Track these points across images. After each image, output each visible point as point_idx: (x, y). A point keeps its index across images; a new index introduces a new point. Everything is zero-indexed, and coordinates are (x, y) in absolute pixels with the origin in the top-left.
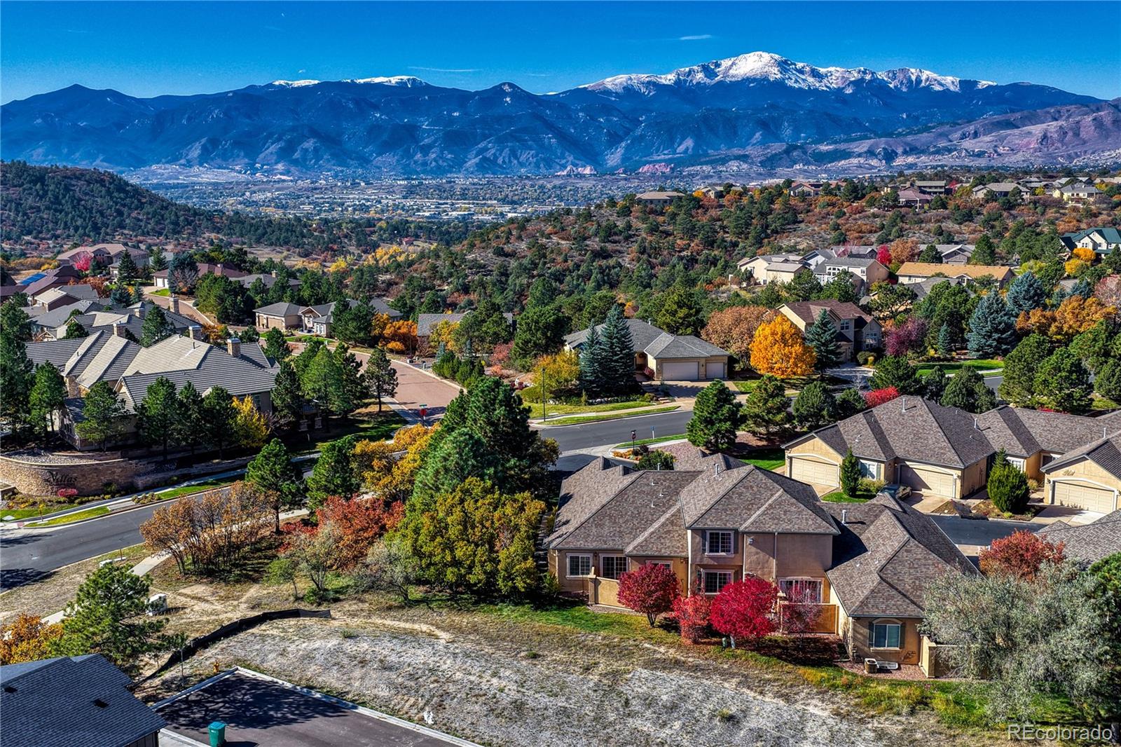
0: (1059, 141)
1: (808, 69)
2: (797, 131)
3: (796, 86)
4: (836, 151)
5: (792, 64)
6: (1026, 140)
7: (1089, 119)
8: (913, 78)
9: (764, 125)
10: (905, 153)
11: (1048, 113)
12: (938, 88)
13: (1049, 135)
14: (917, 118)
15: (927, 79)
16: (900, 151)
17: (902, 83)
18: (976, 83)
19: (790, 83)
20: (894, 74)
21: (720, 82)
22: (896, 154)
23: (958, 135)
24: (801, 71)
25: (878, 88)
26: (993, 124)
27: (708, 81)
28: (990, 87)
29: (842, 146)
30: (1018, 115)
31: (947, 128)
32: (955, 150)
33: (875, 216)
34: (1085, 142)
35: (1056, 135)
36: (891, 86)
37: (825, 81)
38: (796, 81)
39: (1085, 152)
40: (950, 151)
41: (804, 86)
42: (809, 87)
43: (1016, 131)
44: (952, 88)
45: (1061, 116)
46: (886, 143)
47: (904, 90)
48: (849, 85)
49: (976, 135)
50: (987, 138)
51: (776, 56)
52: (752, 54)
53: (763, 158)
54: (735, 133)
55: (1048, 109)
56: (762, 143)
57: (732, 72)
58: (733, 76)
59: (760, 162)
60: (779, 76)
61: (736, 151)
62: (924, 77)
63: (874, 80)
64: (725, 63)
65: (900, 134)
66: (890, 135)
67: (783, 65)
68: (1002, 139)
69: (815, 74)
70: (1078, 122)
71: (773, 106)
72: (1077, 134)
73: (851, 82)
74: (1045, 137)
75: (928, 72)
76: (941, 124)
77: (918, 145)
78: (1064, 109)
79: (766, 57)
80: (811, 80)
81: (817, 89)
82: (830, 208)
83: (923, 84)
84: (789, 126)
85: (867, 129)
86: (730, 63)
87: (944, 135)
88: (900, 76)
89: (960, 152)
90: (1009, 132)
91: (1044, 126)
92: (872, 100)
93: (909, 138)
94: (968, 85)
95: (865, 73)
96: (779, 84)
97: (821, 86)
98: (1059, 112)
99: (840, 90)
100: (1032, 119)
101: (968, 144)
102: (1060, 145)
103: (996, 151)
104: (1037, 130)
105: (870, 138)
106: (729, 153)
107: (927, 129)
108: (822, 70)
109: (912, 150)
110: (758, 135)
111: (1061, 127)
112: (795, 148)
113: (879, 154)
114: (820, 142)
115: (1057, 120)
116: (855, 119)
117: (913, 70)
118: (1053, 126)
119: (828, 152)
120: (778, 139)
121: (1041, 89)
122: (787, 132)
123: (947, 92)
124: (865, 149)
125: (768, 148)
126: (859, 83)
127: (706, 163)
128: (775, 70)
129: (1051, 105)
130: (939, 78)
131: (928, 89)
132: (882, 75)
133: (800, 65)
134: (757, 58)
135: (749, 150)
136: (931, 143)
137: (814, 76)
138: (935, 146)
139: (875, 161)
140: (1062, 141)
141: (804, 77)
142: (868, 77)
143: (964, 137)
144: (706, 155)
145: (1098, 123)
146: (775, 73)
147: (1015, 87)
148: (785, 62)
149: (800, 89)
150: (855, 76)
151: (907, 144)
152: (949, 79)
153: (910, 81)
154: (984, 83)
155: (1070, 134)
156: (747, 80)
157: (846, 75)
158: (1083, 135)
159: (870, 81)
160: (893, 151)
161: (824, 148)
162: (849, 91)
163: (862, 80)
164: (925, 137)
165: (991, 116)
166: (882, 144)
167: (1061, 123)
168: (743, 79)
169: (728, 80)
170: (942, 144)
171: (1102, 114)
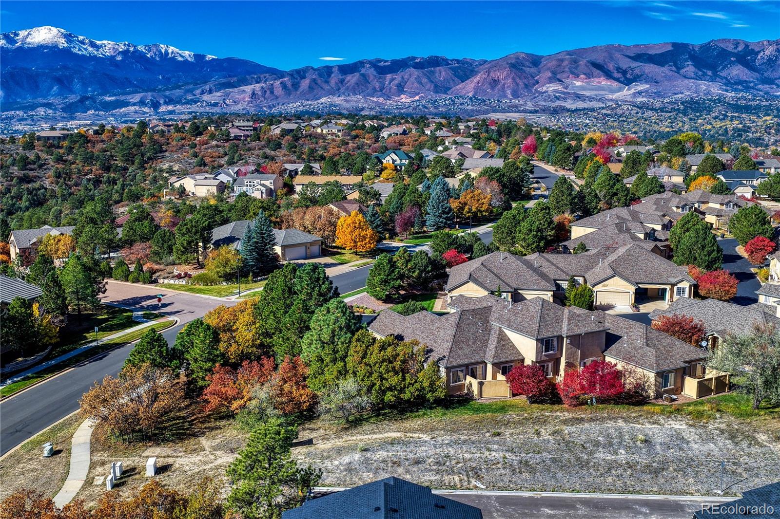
0: (262, 97)
1: (87, 41)
2: (85, 85)
3: (80, 53)
4: (117, 101)
5: (75, 37)
6: (242, 96)
7: (278, 82)
8: (163, 51)
9: (59, 81)
10: (166, 103)
11: (254, 78)
12: (180, 59)
13: (256, 92)
14: (169, 79)
15: (172, 53)
16: (162, 101)
17: (155, 54)
18: (204, 56)
19: (76, 51)
20: (150, 48)
21: (20, 48)
22: (160, 104)
23: (198, 91)
24: (82, 42)
25: (139, 57)
26: (220, 84)
27: (10, 46)
28: (213, 59)
29: (122, 98)
30: (235, 79)
31: (191, 86)
32: (199, 101)
34: (277, 98)
35: (260, 93)
36: (148, 56)
37: (101, 50)
38: (79, 50)
39: (278, 104)
40: (196, 102)
41: (85, 53)
42: (90, 54)
43: (236, 90)
44: (189, 59)
45: (261, 81)
46: (152, 96)
47: (158, 59)
48: (118, 54)
49: (210, 92)
50: (219, 94)
51: (62, 31)
52: (43, 27)
53: (63, 105)
54: (37, 87)
55: (253, 76)
56: (59, 94)
57: (28, 40)
58: (30, 44)
59: (61, 109)
60: (66, 45)
61: (41, 100)
62: (170, 51)
63: (136, 51)
64: (23, 33)
65: (160, 90)
66: (154, 90)
67: (68, 37)
68: (228, 95)
69: (93, 45)
70: (272, 85)
71: (65, 67)
72: (272, 92)
73: (120, 52)
74: (253, 94)
75: (172, 48)
76: (188, 84)
77: (174, 98)
78: (262, 76)
79: (54, 30)
80: (90, 49)
81: (95, 56)
82: (183, 141)
83: (170, 56)
84: (79, 82)
85: (136, 86)
86: (26, 33)
87: (190, 91)
88: (154, 50)
89: (202, 102)
90: (231, 90)
91: (252, 86)
92: (136, 65)
93: (167, 93)
94: (199, 58)
95: (129, 46)
96: (67, 52)
97: (99, 54)
98: (260, 78)
99: (112, 58)
100: (244, 82)
101: (206, 97)
102: (262, 99)
103: (225, 103)
104: (249, 89)
105: (140, 93)
106: (36, 101)
107: (179, 87)
108: (98, 43)
109: (170, 101)
110: (55, 88)
111: (262, 88)
112: (87, 98)
113: (148, 103)
114: (104, 94)
115: (259, 83)
116: (126, 79)
117: (162, 46)
118: (258, 87)
119: (111, 102)
120: (72, 91)
121: (245, 63)
122: (77, 86)
123: (186, 62)
124: (138, 100)
125: (66, 98)
126: (125, 53)
127: (18, 109)
128: (63, 41)
129: (255, 74)
130: (180, 52)
131: (173, 59)
132: (141, 48)
133: (81, 38)
134: (47, 31)
135: (52, 100)
136: (182, 96)
137: (92, 47)
138: (185, 99)
139: (146, 108)
140: (263, 96)
141: (85, 47)
142: (132, 49)
143: (203, 93)
144: (16, 103)
145: (284, 86)
146: (62, 43)
147: (229, 60)
148: (70, 35)
149: (83, 55)
150: (122, 48)
151: (166, 97)
152: (187, 53)
153: (160, 52)
154: (209, 57)
155: (268, 92)
156: (41, 47)
157: (116, 47)
158: (276, 93)
159: (133, 52)
160: (157, 101)
161: (108, 99)
162: (119, 58)
163: (127, 51)
164: (177, 92)
165: (217, 79)
166: (149, 96)
167: (262, 85)
168: (38, 46)
169: (26, 46)
170: (190, 97)
171: (285, 79)
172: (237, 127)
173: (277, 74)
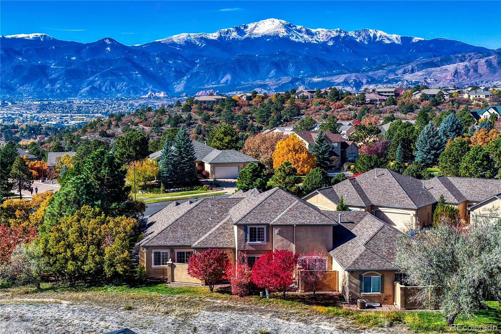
0: (465, 75)
1: (304, 30)
2: (298, 69)
3: (297, 40)
4: (323, 81)
5: (294, 26)
6: (444, 74)
7: (483, 61)
8: (372, 35)
9: (277, 65)
10: (368, 83)
11: (458, 57)
12: (387, 42)
13: (459, 71)
14: (375, 61)
15: (380, 36)
16: (364, 81)
17: (364, 39)
18: (411, 38)
19: (293, 39)
20: (359, 33)
21: (248, 39)
22: (362, 83)
23: (400, 71)
24: (300, 31)
25: (349, 42)
26: (423, 64)
27: (240, 37)
28: (420, 41)
29: (328, 79)
30: (439, 59)
31: (394, 67)
32: (400, 80)
33: (350, 109)
34: (481, 76)
35: (463, 71)
36: (358, 40)
37: (315, 37)
38: (297, 38)
39: (482, 82)
40: (397, 81)
41: (301, 40)
42: (305, 42)
43: (438, 69)
44: (396, 42)
45: (465, 59)
46: (356, 76)
47: (366, 43)
48: (330, 40)
49: (413, 71)
50: (420, 73)
51: (284, 22)
52: (268, 20)
53: (276, 86)
54: (258, 71)
55: (457, 55)
56: (277, 77)
57: (255, 32)
58: (256, 34)
59: (275, 89)
60: (285, 34)
61: (259, 82)
62: (378, 35)
63: (347, 36)
64: (251, 26)
65: (364, 71)
66: (358, 71)
67: (288, 27)
68: (429, 74)
69: (308, 33)
70: (476, 63)
71: (282, 54)
72: (476, 71)
73: (332, 38)
74: (456, 72)
75: (380, 32)
76: (390, 64)
77: (376, 78)
78: (467, 55)
79: (277, 21)
80: (306, 36)
81: (310, 43)
82: (321, 105)
83: (378, 39)
84: (293, 66)
85: (343, 68)
86: (254, 25)
87: (393, 71)
88: (363, 34)
89: (403, 81)
90: (433, 69)
91: (455, 65)
92: (345, 50)
93: (370, 73)
94: (406, 40)
95: (340, 32)
96: (286, 39)
97: (313, 40)
98: (464, 57)
99: (325, 43)
100: (448, 61)
101: (408, 77)
102: (465, 77)
103: (426, 81)
104: (451, 68)
105: (345, 74)
106: (254, 83)
107: (382, 68)
108: (313, 31)
109: (372, 81)
110: (273, 72)
111: (466, 66)
112: (297, 80)
113: (351, 83)
114: (313, 76)
115: (463, 61)
116: (335, 61)
117: (371, 30)
118: (461, 66)
119: (318, 83)
120: (286, 74)
121: (453, 42)
122: (291, 69)
123: (393, 45)
124: (342, 80)
125: (280, 79)
126: (336, 39)
127: (240, 90)
128: (283, 30)
129: (460, 53)
130: (388, 35)
131: (381, 42)
132: (351, 34)
133: (299, 27)
134: (270, 23)
135: (267, 81)
136: (384, 76)
137: (308, 34)
138: (387, 78)
139: (349, 88)
140: (467, 74)
141: (301, 35)
142: (343, 35)
143: (405, 72)
144: (239, 84)
145: (489, 64)
146: (283, 32)
147: (436, 42)
148: (289, 25)
149: (299, 42)
150: (334, 34)
151: (369, 77)
152: (394, 36)
153: (369, 36)
154: (416, 39)
155: (472, 70)
156: (265, 37)
157: (329, 34)
158: (480, 71)
159: (344, 37)
160: (360, 82)
161: (316, 80)
162: (331, 43)
163: (339, 37)
164: (380, 73)
165: (422, 59)
166: (353, 77)
167: (466, 63)
168: (262, 36)
169: (252, 36)
170: (392, 77)
171: (491, 57)
172: (379, 92)
173: (482, 52)
